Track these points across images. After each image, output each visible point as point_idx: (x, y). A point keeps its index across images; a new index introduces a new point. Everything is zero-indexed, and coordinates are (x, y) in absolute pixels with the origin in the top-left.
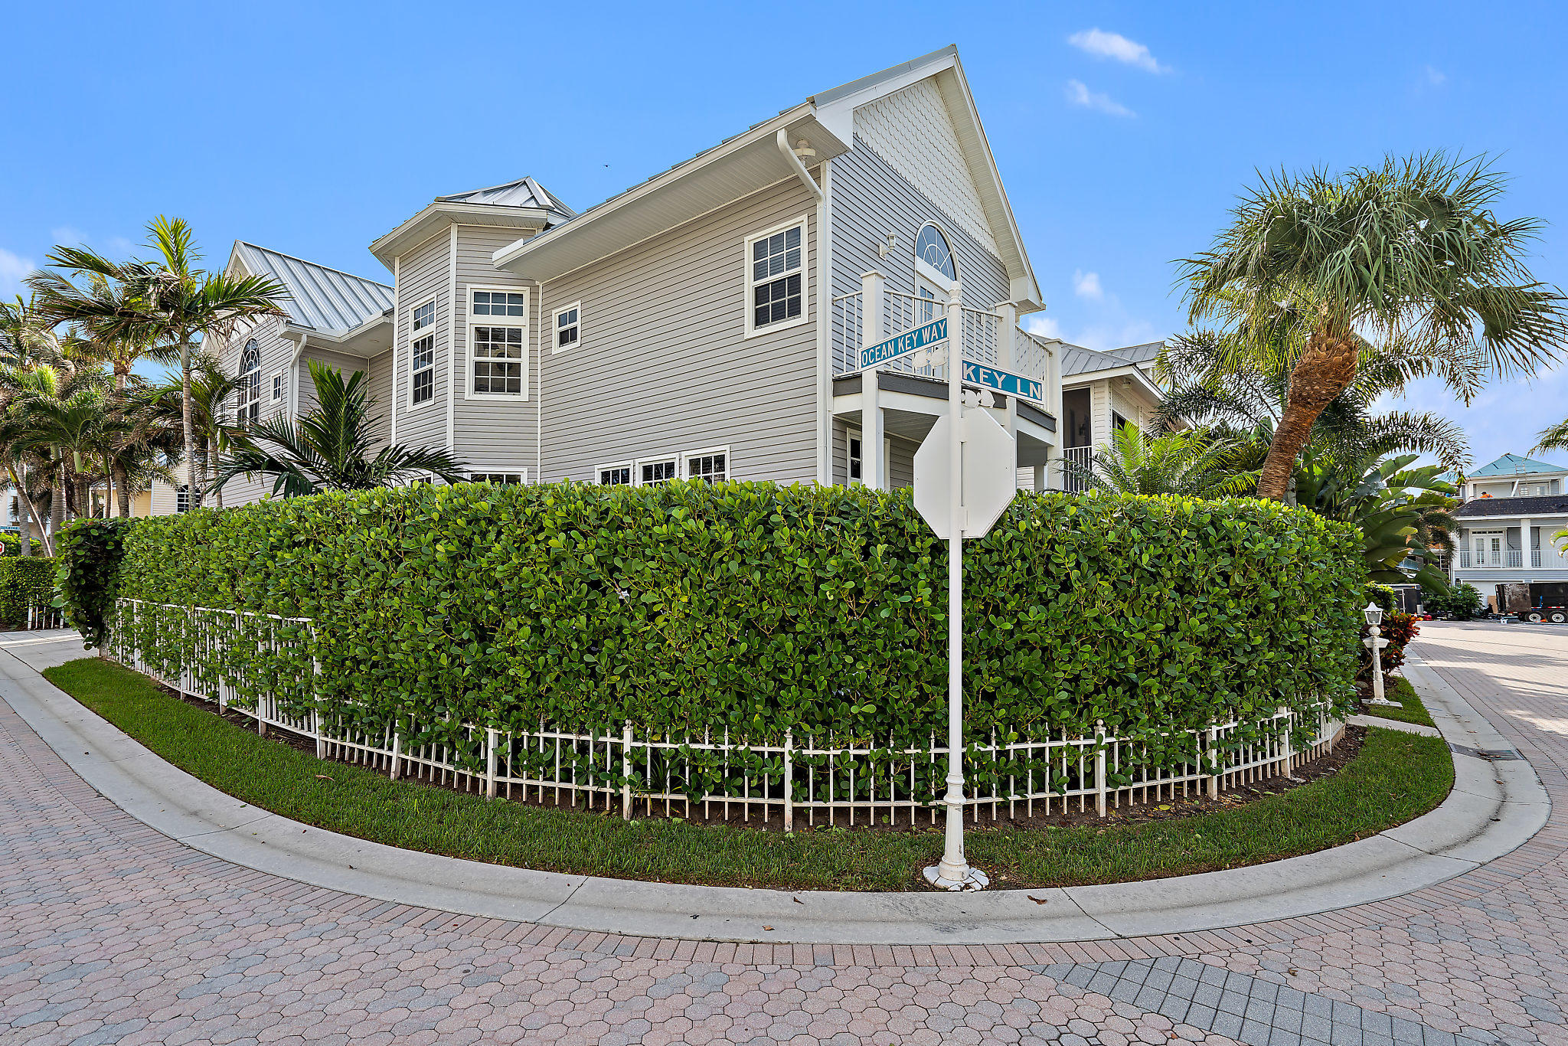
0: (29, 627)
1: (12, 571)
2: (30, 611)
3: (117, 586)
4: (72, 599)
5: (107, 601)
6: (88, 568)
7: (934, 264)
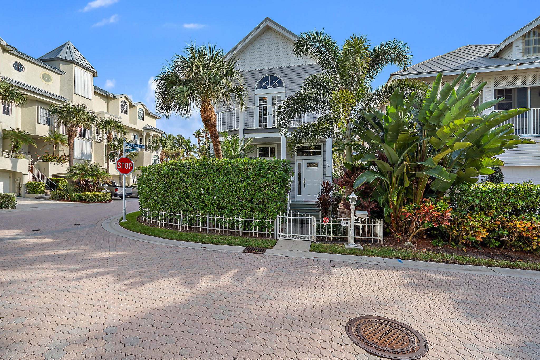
7: (268, 87)
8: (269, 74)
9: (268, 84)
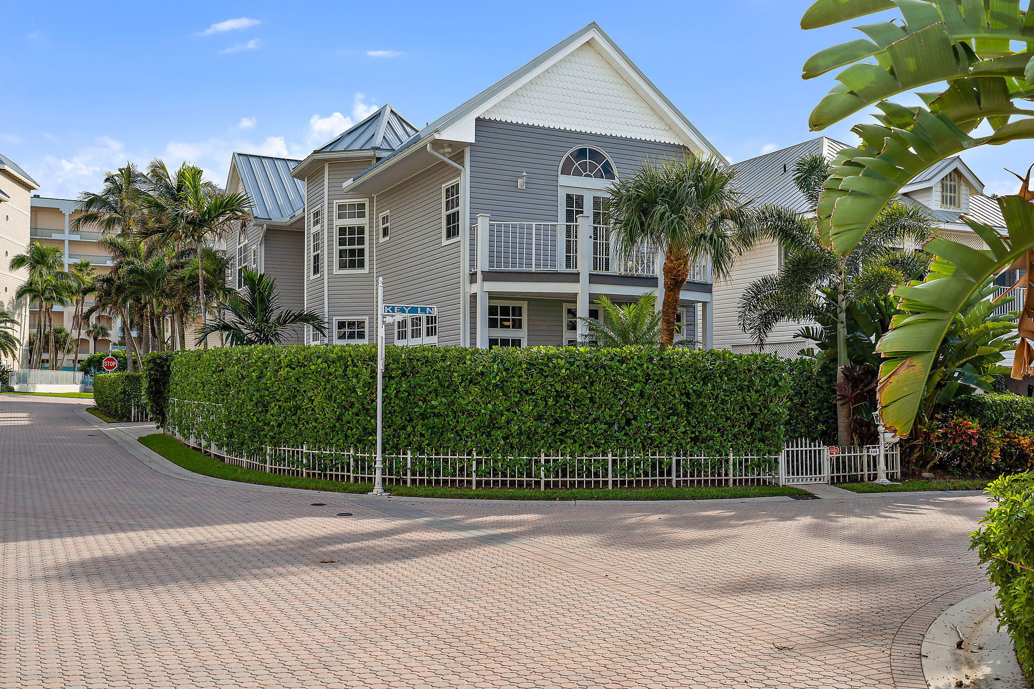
0: (132, 420)
1: (123, 383)
2: (133, 409)
3: (169, 391)
4: (149, 399)
5: (166, 400)
6: (156, 381)
7: (584, 174)
8: (588, 146)
9: (584, 166)
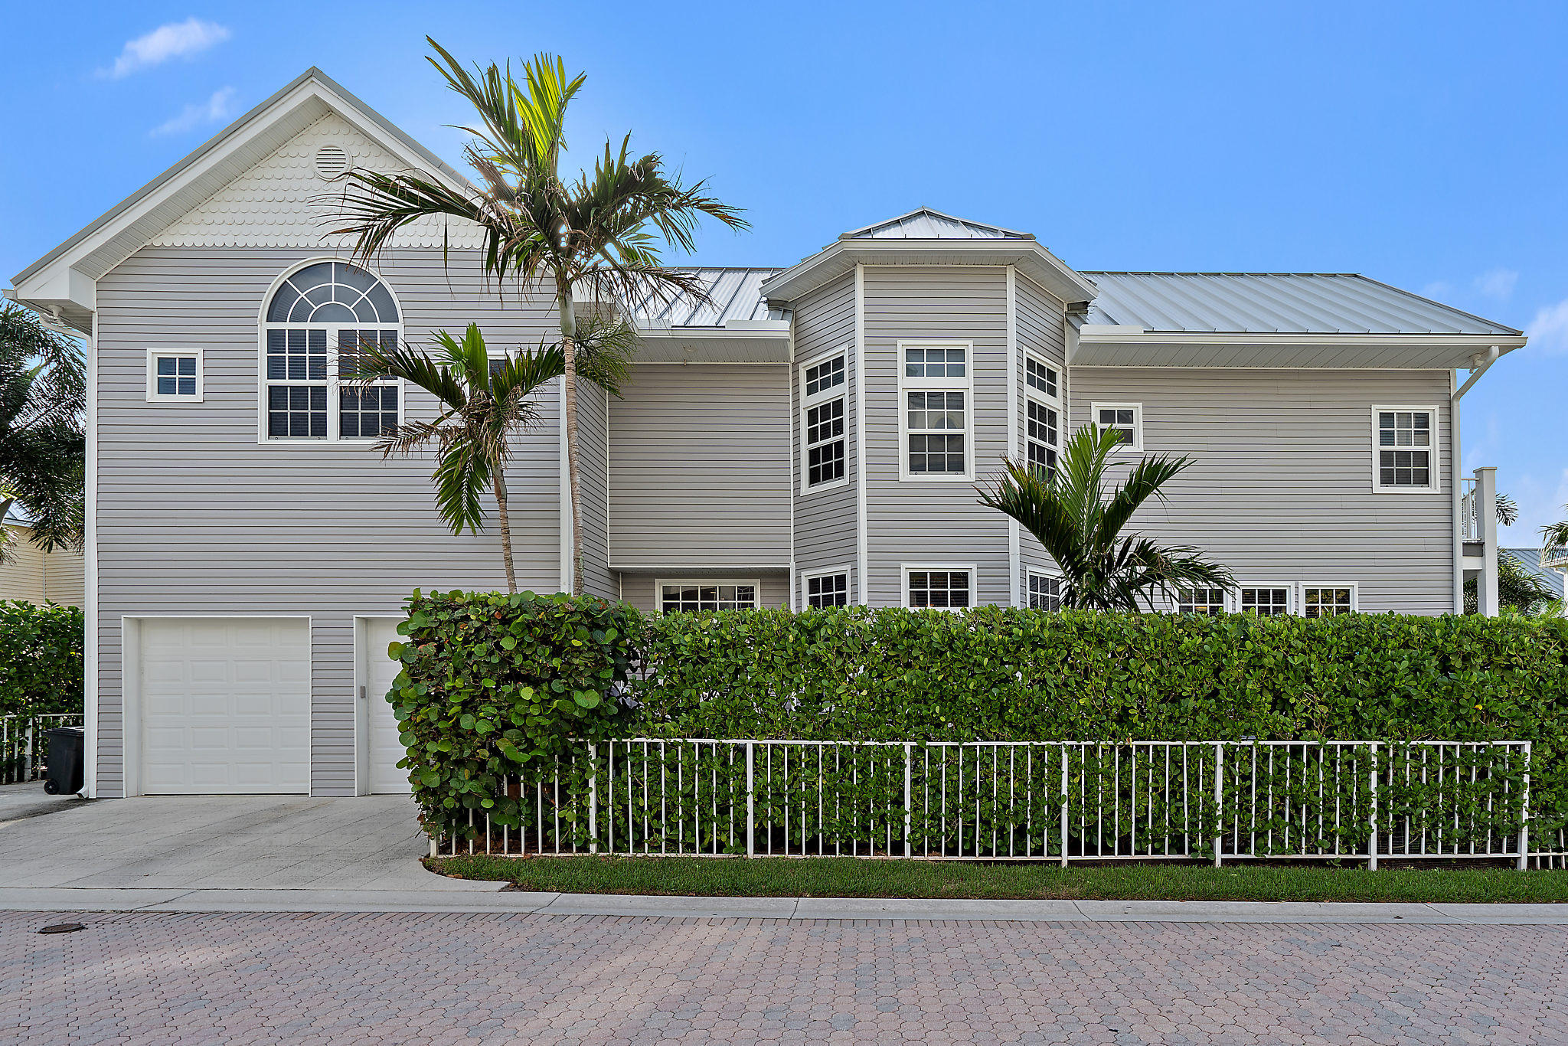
0: (15, 779)
